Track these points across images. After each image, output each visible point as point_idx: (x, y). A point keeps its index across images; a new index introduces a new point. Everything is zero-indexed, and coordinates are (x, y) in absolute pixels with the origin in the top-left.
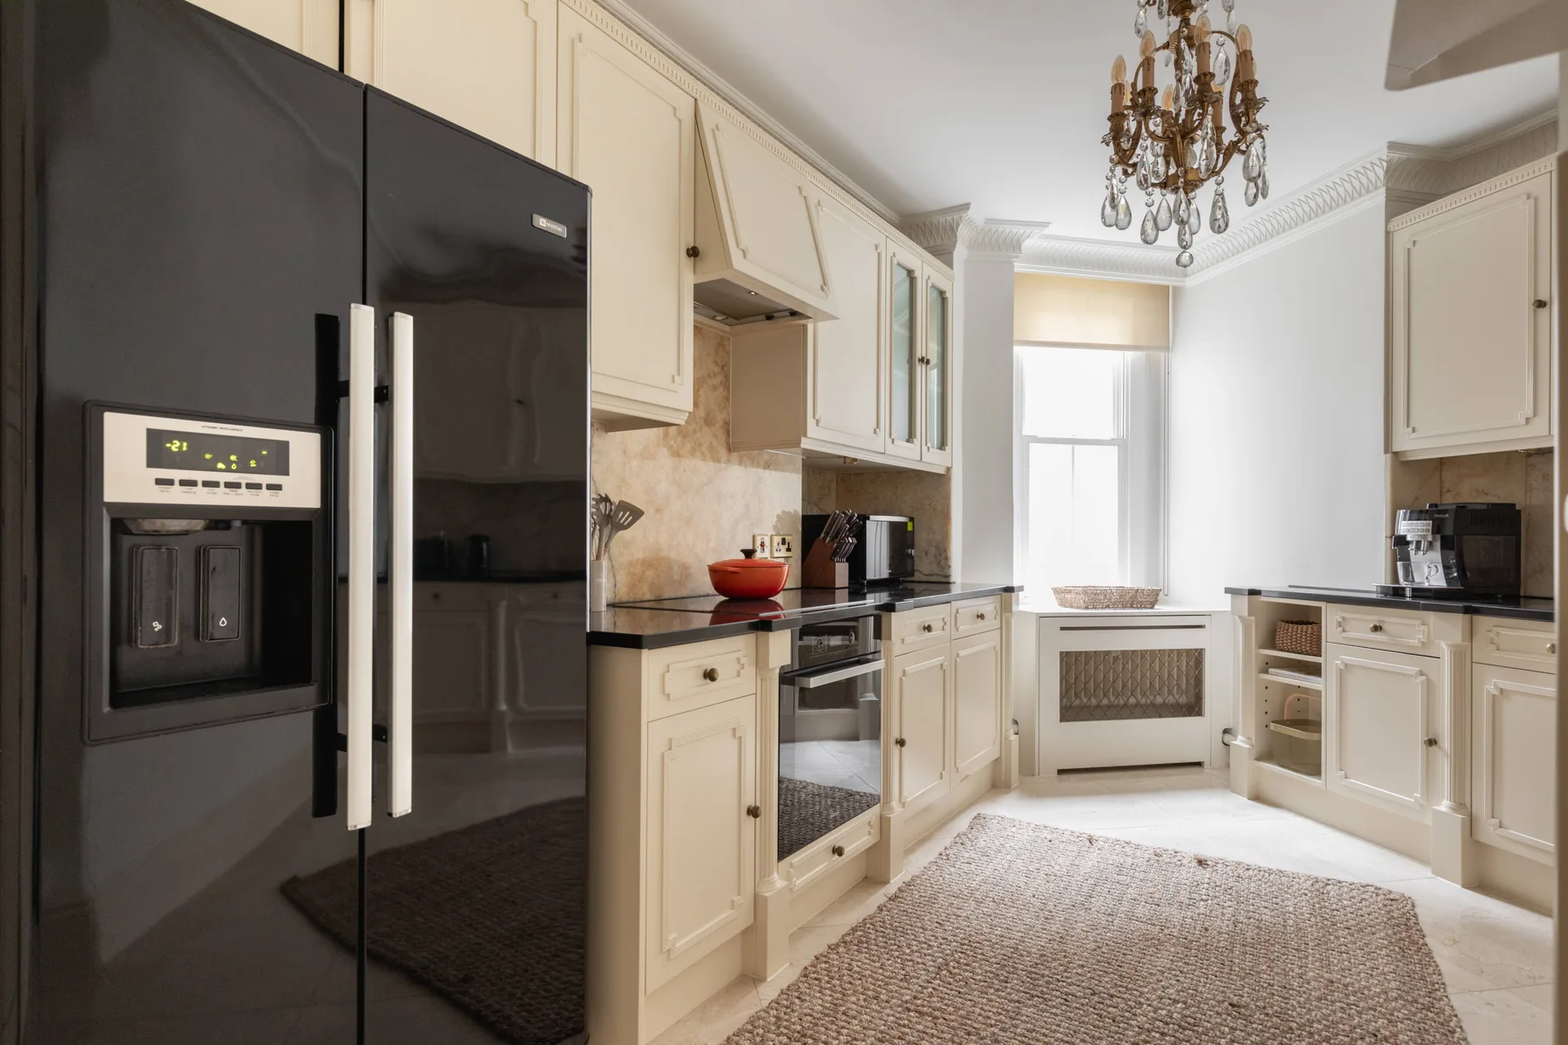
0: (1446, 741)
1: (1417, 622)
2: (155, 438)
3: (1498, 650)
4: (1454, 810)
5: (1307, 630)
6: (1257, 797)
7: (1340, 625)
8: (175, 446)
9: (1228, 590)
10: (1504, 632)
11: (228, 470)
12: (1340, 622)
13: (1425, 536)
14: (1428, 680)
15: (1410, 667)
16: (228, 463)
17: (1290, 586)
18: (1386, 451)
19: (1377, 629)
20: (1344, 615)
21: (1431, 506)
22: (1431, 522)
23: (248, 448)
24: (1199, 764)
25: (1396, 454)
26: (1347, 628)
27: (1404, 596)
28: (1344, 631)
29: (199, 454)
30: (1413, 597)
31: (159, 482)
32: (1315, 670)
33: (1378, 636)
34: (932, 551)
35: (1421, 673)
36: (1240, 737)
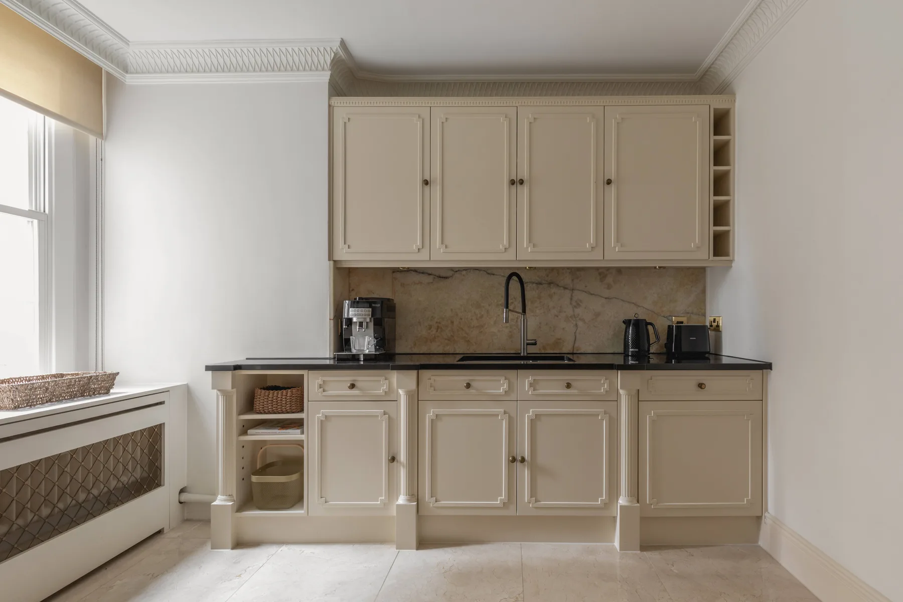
0: (403, 456)
1: (382, 379)
3: (434, 390)
4: (410, 500)
5: (287, 393)
6: (239, 544)
7: (320, 386)
9: (208, 368)
10: (437, 378)
12: (320, 385)
13: (365, 319)
14: (389, 417)
15: (376, 410)
17: (247, 359)
18: (329, 260)
19: (353, 386)
20: (325, 379)
21: (359, 298)
22: (371, 309)
24: (160, 532)
25: (335, 262)
26: (326, 388)
27: (358, 360)
28: (324, 391)
30: (364, 360)
32: (298, 424)
33: (354, 392)
35: (385, 413)
36: (220, 497)
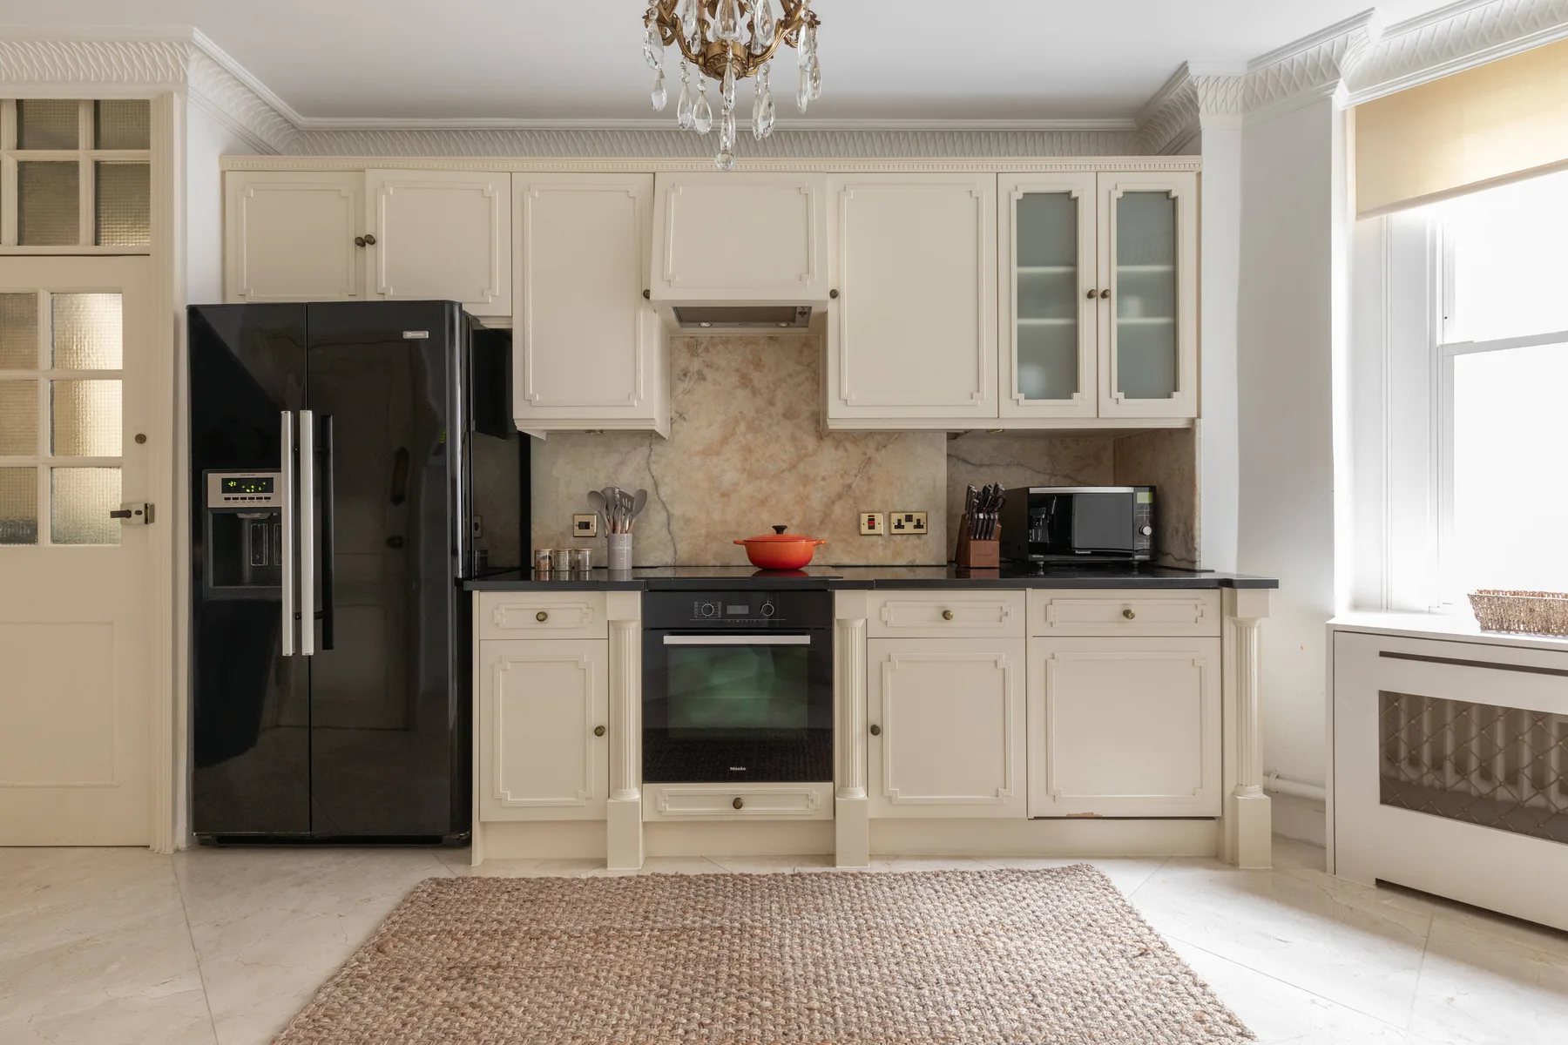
2: (225, 482)
8: (231, 484)
11: (251, 492)
16: (250, 489)
23: (258, 482)
29: (240, 486)
31: (226, 499)
34: (1181, 527)
